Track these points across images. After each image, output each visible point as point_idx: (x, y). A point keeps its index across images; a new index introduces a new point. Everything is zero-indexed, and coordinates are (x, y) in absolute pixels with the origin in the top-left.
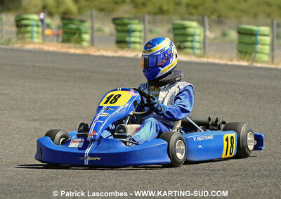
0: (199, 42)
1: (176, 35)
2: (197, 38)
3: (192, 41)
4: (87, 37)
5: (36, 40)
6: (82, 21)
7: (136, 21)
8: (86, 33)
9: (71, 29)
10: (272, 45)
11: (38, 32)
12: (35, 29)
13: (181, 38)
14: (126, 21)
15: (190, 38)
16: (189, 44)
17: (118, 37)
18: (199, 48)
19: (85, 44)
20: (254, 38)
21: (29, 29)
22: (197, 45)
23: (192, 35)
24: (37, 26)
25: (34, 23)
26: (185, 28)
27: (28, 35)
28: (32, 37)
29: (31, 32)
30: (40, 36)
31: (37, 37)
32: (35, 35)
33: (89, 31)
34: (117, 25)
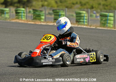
0: (86, 19)
1: (77, 17)
2: (85, 18)
3: (83, 19)
4: (43, 17)
5: (23, 19)
6: (41, 11)
7: (62, 11)
8: (43, 16)
9: (37, 14)
10: (114, 21)
11: (24, 16)
12: (23, 14)
13: (79, 18)
14: (58, 11)
15: (82, 18)
16: (82, 20)
17: (54, 17)
18: (86, 22)
19: (42, 20)
20: (107, 18)
21: (20, 14)
22: (85, 21)
23: (83, 17)
24: (24, 13)
25: (23, 12)
26: (80, 13)
27: (20, 17)
28: (22, 18)
29: (21, 15)
30: (25, 17)
31: (24, 18)
32: (23, 17)
33: (44, 15)
34: (54, 12)
